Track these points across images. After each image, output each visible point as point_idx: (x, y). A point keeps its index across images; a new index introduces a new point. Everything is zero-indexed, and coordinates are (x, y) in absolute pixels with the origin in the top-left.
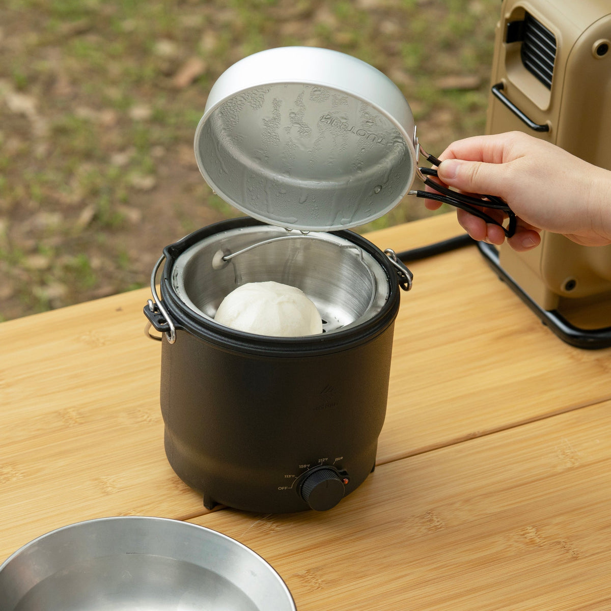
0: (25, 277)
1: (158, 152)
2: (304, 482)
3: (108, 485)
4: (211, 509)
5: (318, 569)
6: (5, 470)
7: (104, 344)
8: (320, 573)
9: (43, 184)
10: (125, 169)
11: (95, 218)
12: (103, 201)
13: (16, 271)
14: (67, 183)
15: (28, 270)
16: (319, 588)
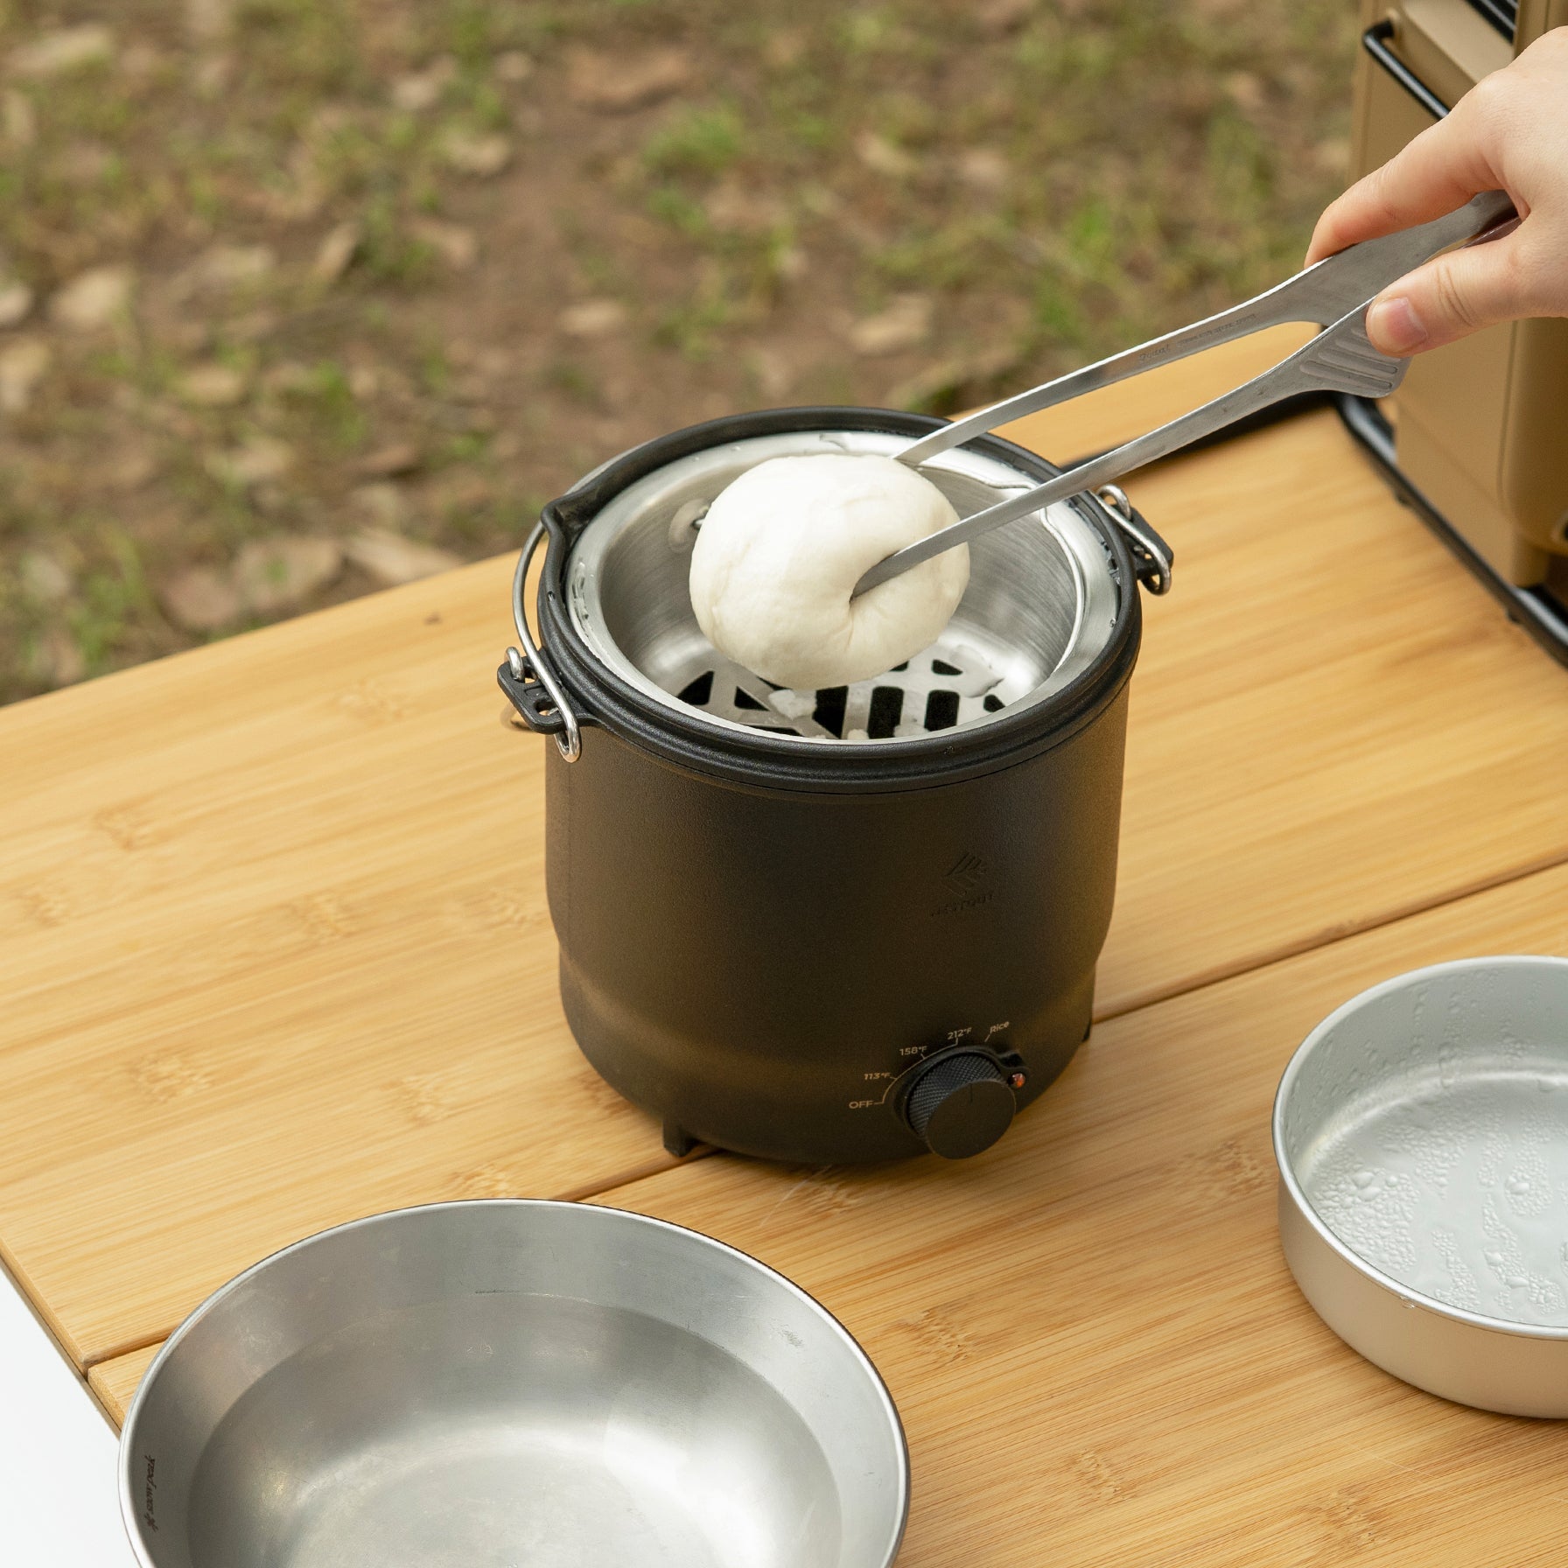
0: (183, 426)
1: (515, 67)
2: (915, 1089)
3: (423, 1100)
4: (682, 1155)
5: (953, 1306)
6: (164, 1069)
7: (398, 715)
8: (960, 1316)
9: (221, 168)
10: (431, 117)
11: (358, 258)
12: (377, 210)
13: (160, 412)
14: (281, 165)
15: (189, 407)
16: (958, 1356)
